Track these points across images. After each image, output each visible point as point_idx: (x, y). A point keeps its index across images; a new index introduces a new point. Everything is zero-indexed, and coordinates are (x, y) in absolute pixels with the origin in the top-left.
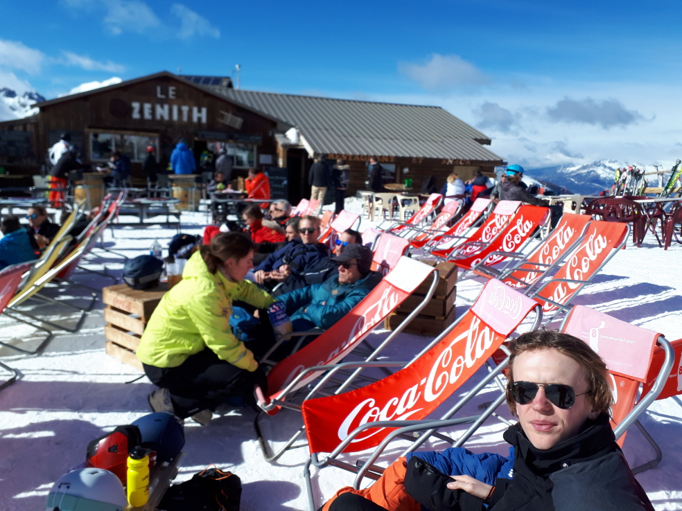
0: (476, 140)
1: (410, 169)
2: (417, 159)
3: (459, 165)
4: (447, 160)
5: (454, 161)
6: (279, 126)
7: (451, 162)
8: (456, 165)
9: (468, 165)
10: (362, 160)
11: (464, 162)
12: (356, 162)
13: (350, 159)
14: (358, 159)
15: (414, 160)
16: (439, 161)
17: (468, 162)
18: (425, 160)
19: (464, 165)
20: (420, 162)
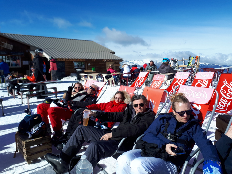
0: (110, 52)
1: (91, 64)
2: (94, 60)
3: (109, 62)
4: (104, 60)
5: (107, 60)
6: (31, 48)
7: (106, 60)
8: (107, 62)
9: (111, 62)
10: (72, 61)
11: (110, 60)
12: (69, 61)
13: (67, 61)
14: (70, 60)
15: (92, 60)
16: (101, 60)
17: (111, 60)
18: (97, 60)
19: (110, 62)
20: (95, 61)
